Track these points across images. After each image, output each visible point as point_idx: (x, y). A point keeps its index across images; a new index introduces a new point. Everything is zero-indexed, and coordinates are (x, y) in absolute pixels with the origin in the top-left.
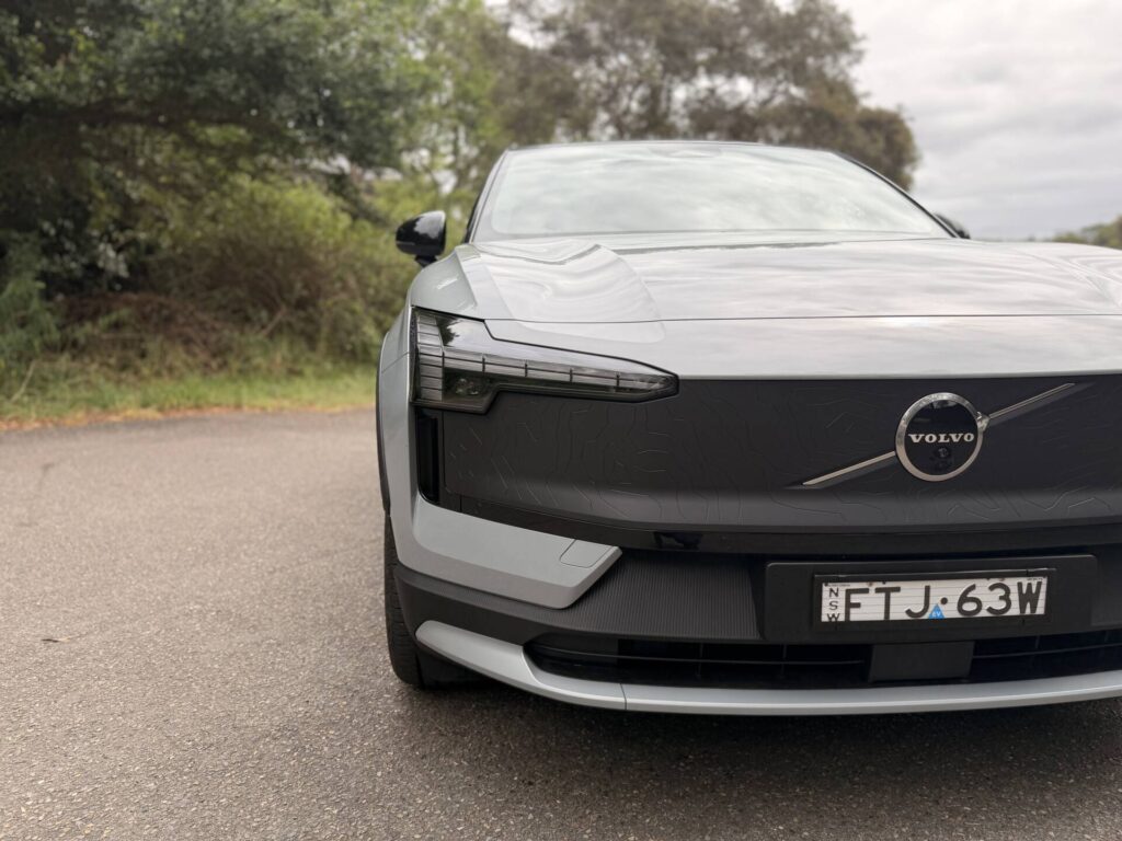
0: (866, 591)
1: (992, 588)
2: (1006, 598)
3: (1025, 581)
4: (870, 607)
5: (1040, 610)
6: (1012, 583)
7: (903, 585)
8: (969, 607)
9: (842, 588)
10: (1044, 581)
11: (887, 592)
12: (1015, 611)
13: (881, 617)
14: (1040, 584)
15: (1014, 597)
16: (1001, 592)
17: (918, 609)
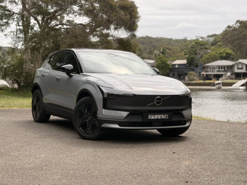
0: (152, 116)
1: (163, 116)
2: (164, 117)
3: (166, 115)
4: (153, 118)
5: (168, 118)
6: (165, 115)
7: (156, 115)
8: (161, 118)
9: (150, 116)
10: (168, 115)
11: (154, 116)
12: (165, 118)
13: (154, 118)
14: (167, 115)
15: (165, 117)
16: (164, 116)
17: (157, 118)
